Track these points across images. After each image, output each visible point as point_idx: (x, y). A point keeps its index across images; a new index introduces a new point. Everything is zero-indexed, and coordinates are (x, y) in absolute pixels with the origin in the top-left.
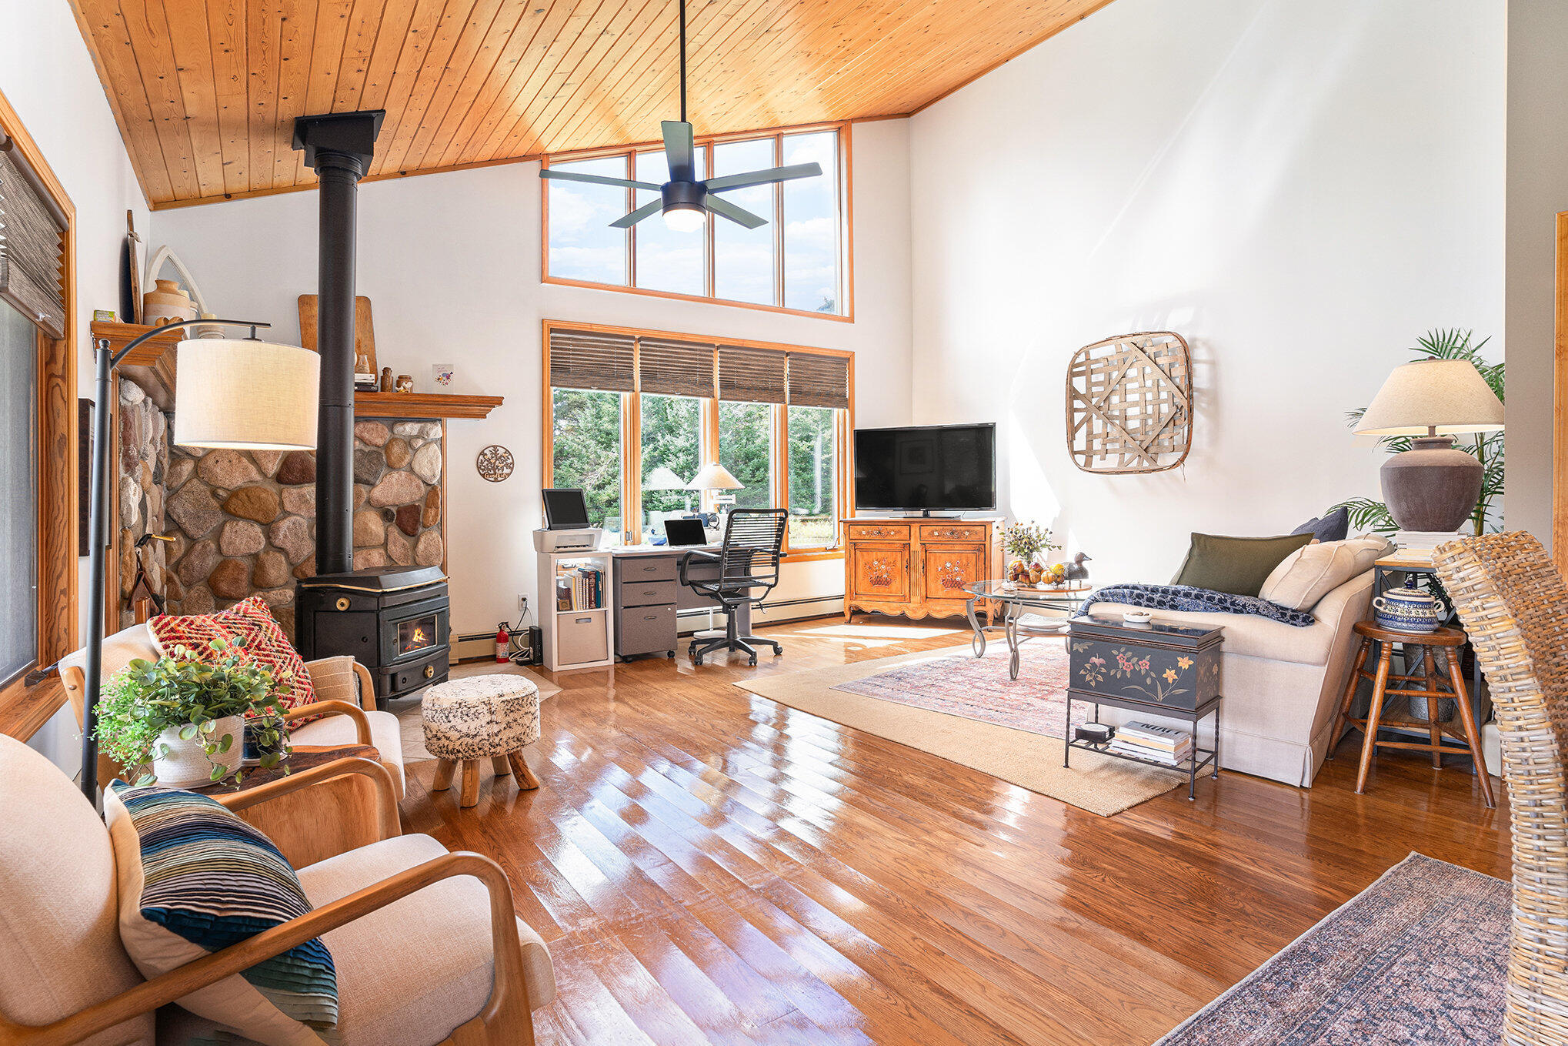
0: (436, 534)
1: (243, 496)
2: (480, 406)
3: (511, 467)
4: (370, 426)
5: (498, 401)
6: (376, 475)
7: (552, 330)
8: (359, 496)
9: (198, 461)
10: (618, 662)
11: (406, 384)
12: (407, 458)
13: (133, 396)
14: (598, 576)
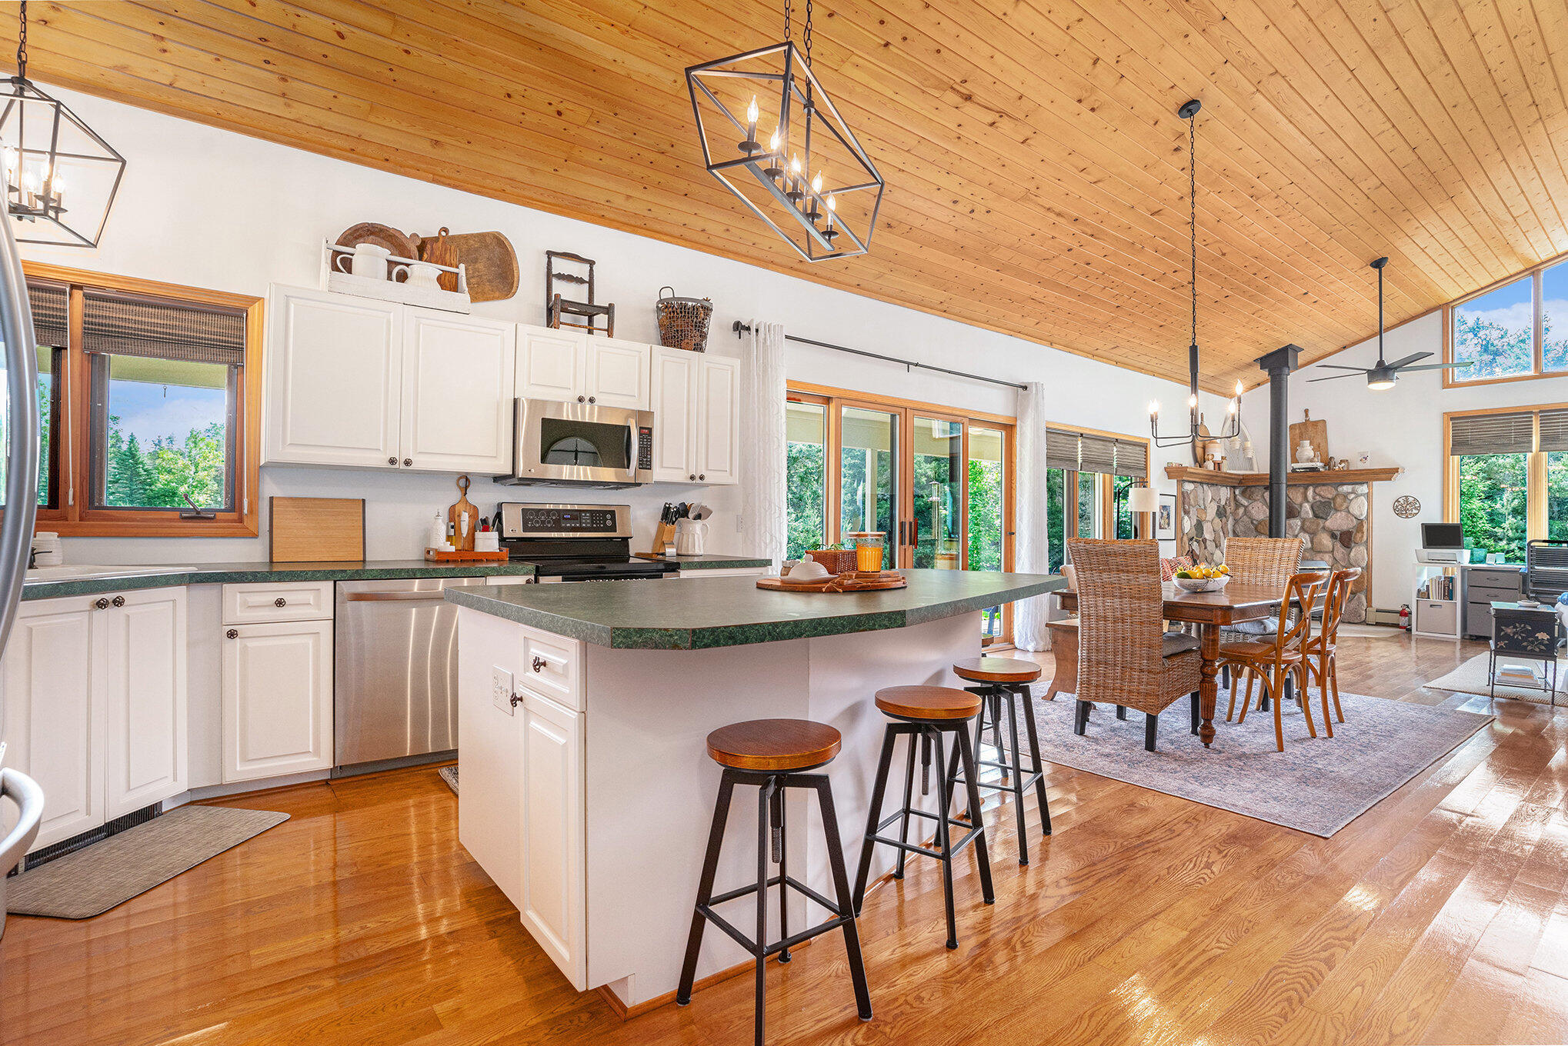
0: (1363, 548)
1: (1260, 521)
2: (1388, 474)
3: (1418, 509)
4: (1324, 488)
5: (1396, 470)
6: (1328, 514)
7: (1452, 419)
8: (1318, 525)
9: (1246, 507)
10: (1463, 638)
11: (1343, 465)
12: (1345, 505)
13: (1189, 487)
14: (1451, 580)
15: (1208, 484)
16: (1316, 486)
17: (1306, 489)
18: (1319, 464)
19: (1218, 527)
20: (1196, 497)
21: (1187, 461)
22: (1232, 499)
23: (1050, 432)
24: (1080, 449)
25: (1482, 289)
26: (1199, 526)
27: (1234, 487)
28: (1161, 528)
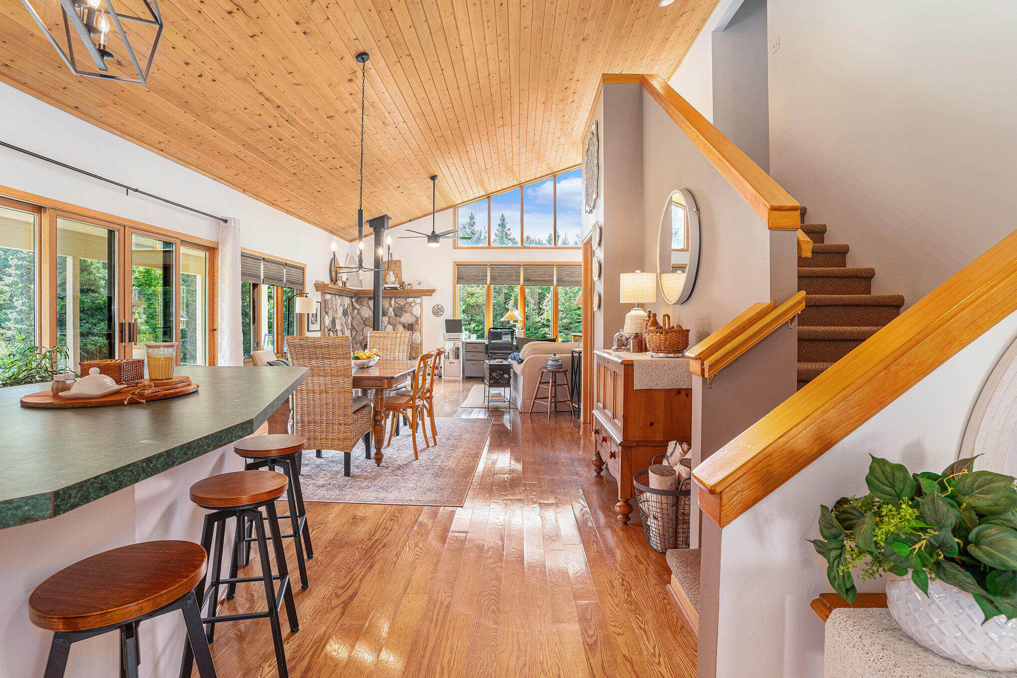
0: (418, 333)
1: (368, 319)
2: (430, 292)
3: (443, 312)
4: (400, 299)
5: (434, 291)
6: (401, 315)
7: (457, 265)
8: (397, 320)
9: (358, 310)
10: (463, 378)
11: (409, 286)
12: (410, 309)
13: (328, 297)
14: (458, 349)
15: (338, 295)
16: (396, 298)
17: (391, 300)
18: (398, 286)
19: (343, 323)
20: (332, 303)
21: (327, 281)
22: (351, 304)
23: (244, 255)
24: (262, 269)
25: (470, 200)
26: (333, 322)
27: (352, 297)
28: (312, 323)
